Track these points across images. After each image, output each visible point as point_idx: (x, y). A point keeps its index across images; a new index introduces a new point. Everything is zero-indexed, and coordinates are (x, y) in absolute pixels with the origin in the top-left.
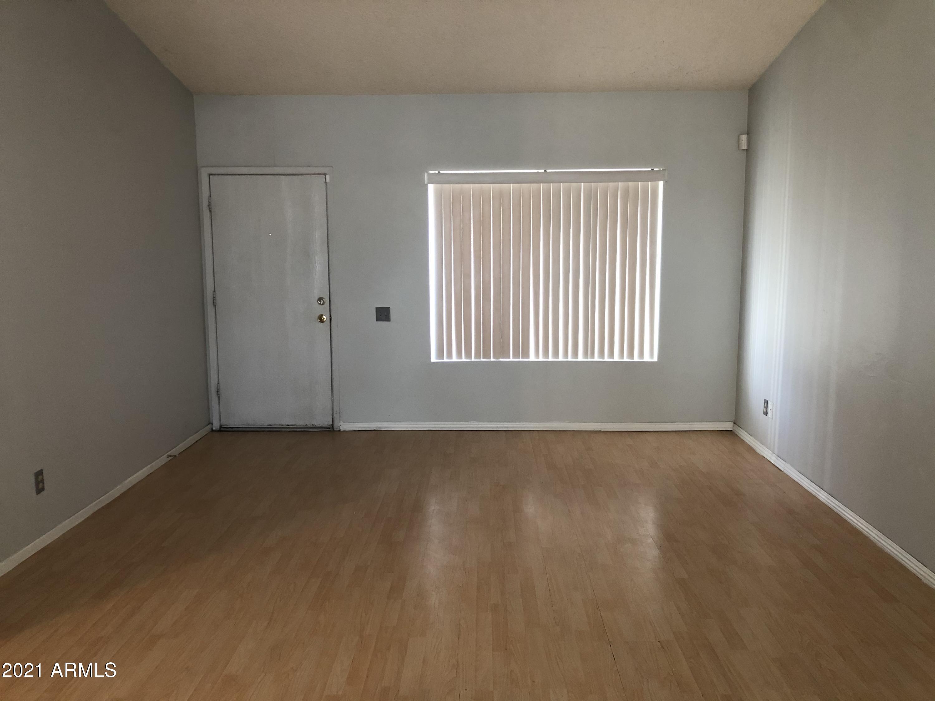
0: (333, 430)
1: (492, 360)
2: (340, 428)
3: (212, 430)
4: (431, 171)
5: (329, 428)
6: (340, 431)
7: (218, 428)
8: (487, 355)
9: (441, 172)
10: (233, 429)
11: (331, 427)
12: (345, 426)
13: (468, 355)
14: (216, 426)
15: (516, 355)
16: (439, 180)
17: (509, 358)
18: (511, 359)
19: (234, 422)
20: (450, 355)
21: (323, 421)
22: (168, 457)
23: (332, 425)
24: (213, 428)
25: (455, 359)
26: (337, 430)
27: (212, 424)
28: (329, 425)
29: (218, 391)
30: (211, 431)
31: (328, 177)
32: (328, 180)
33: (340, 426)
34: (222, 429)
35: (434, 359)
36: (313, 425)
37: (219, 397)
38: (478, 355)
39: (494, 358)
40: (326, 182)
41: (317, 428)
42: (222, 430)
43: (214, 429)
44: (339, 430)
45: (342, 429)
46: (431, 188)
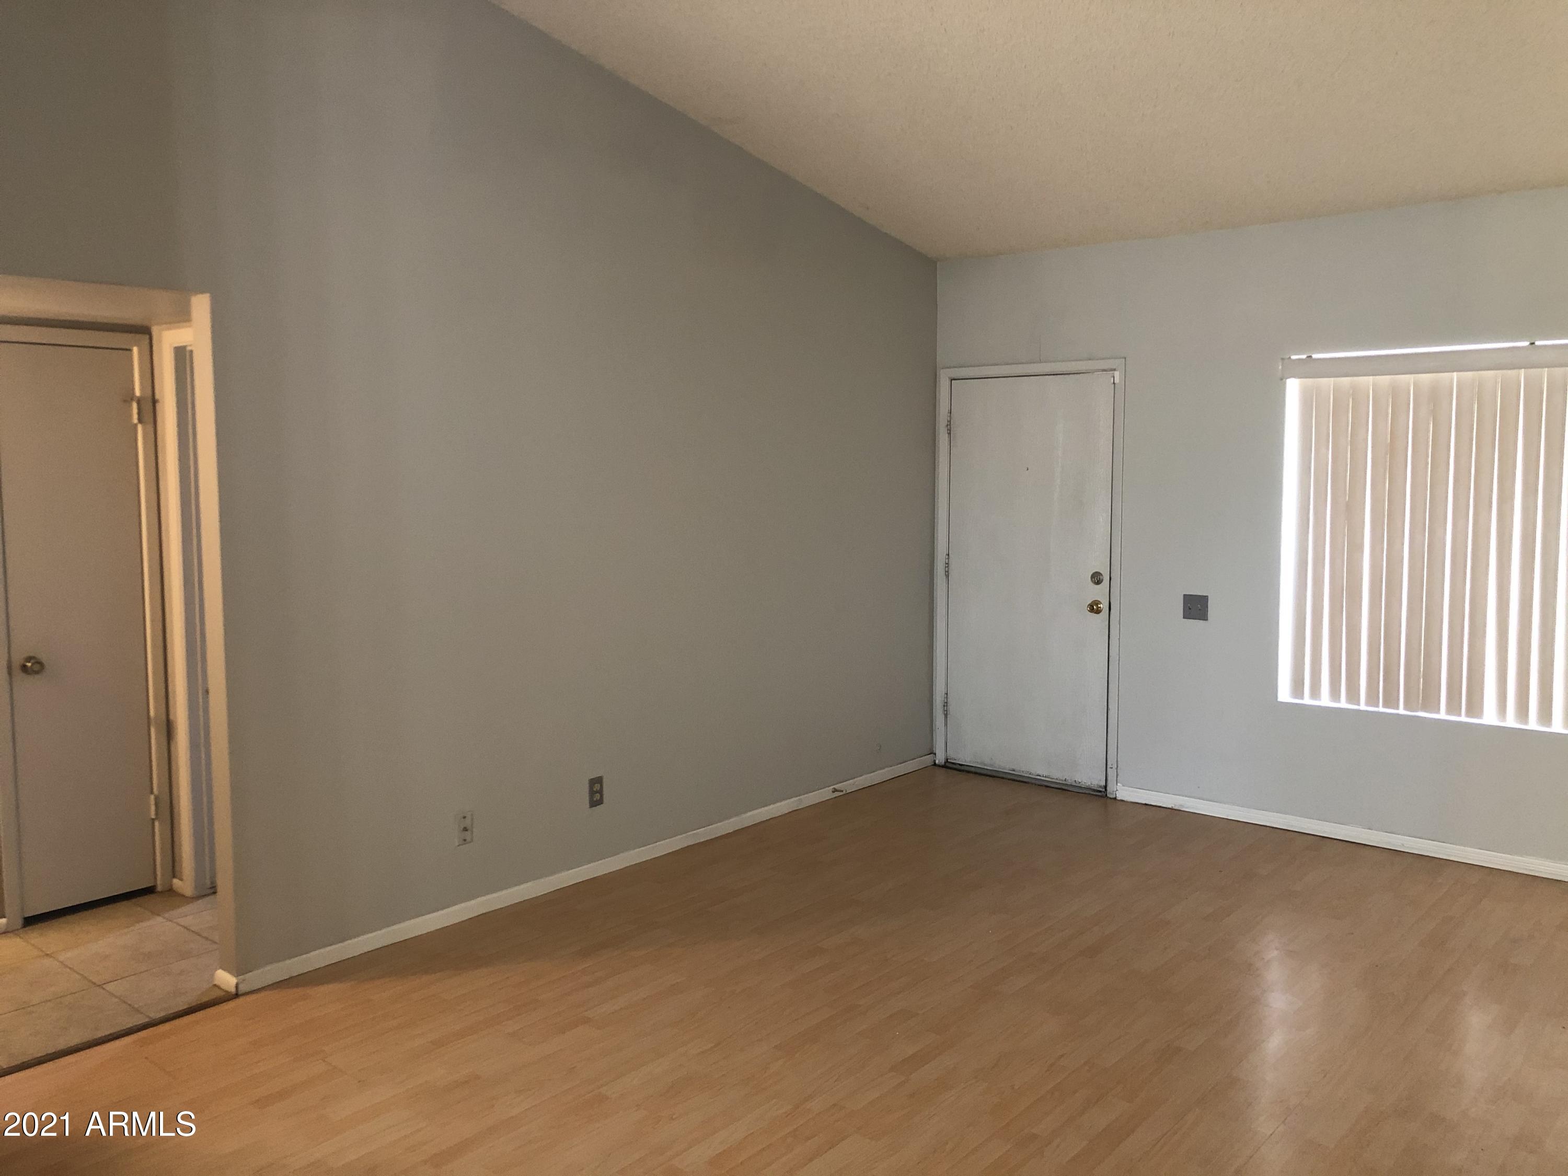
0: (1106, 795)
1: (1402, 711)
2: (1116, 795)
3: (935, 764)
4: (1296, 354)
5: (1100, 791)
6: (1115, 798)
7: (943, 763)
8: (1391, 700)
9: (1315, 356)
10: (962, 768)
11: (1104, 790)
12: (1124, 792)
13: (1353, 695)
14: (940, 759)
15: (1453, 707)
16: (1309, 369)
17: (1438, 711)
18: (1443, 715)
19: (965, 757)
20: (1315, 693)
21: (1090, 777)
22: (833, 792)
23: (1106, 787)
24: (935, 761)
25: (1325, 700)
26: (1112, 796)
27: (935, 754)
28: (1100, 787)
29: (946, 704)
30: (933, 765)
31: (1117, 374)
32: (1117, 381)
33: (1117, 790)
34: (947, 764)
35: (1284, 694)
36: (1075, 781)
37: (946, 716)
38: (1372, 698)
39: (1406, 708)
40: (1114, 383)
41: (1081, 787)
42: (948, 766)
43: (937, 762)
44: (1114, 796)
45: (1119, 798)
46: (1293, 388)
